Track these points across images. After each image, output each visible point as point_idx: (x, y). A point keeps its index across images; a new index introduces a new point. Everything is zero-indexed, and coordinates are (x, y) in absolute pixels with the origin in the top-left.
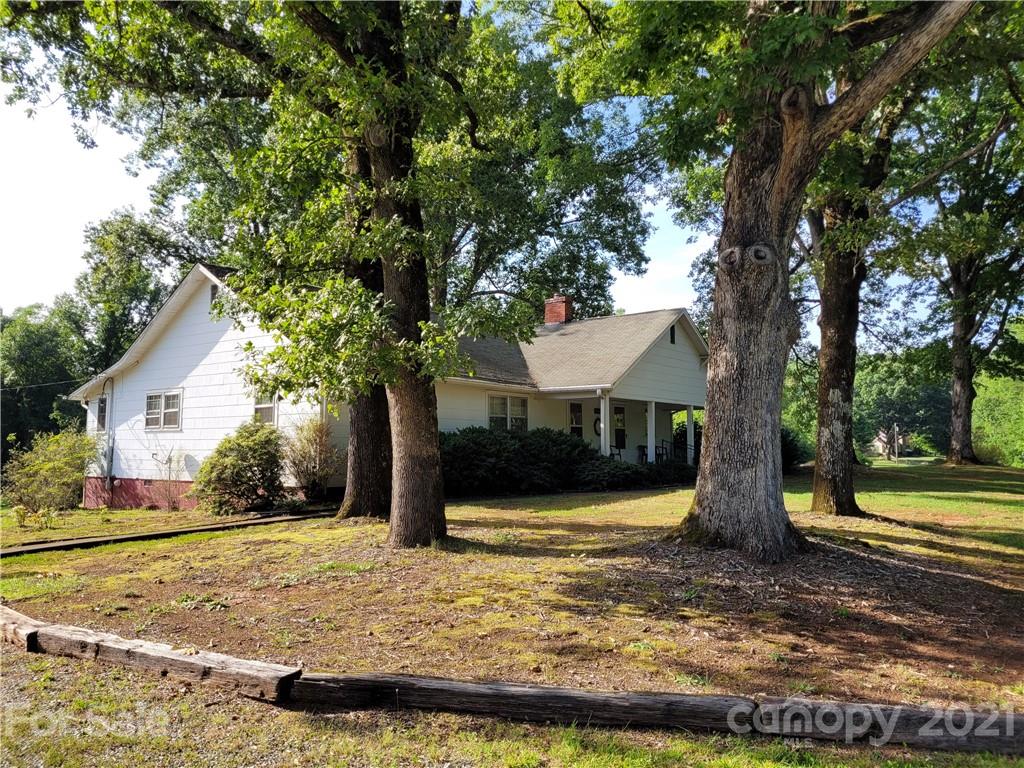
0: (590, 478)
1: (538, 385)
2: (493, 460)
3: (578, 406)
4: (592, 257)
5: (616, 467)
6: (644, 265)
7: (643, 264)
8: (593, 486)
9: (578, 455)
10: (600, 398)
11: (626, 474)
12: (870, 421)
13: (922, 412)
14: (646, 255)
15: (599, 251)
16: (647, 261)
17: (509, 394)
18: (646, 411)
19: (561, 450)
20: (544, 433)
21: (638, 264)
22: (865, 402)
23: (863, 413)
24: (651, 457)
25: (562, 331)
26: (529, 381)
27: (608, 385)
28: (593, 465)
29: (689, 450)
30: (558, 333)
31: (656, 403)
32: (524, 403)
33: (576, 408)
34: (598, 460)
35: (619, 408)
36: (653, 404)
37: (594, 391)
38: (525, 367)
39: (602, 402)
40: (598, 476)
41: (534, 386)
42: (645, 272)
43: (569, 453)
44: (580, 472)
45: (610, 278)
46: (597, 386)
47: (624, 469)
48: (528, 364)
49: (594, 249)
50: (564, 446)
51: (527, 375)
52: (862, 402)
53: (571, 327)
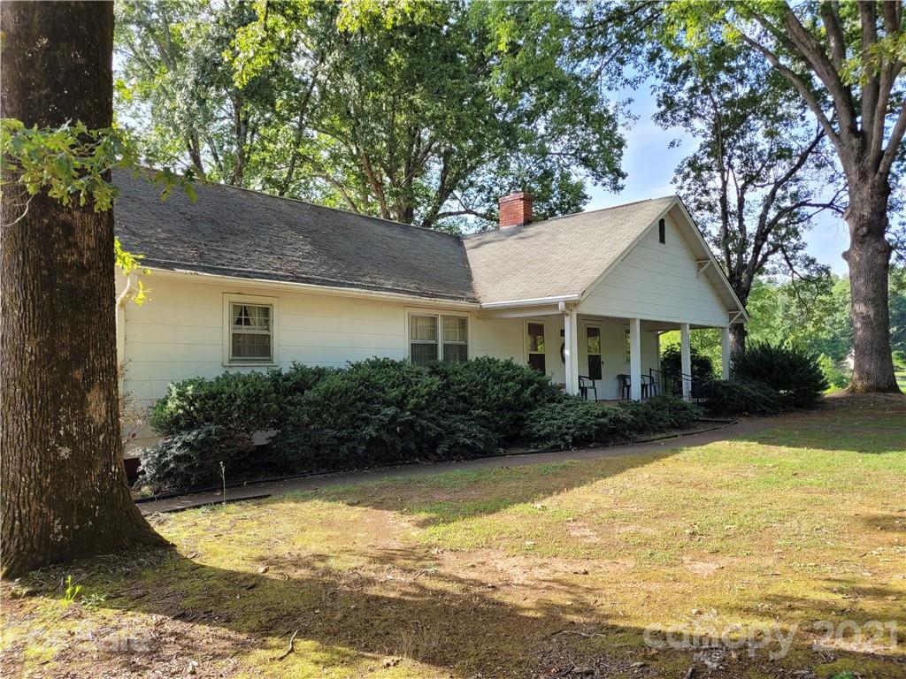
0: (547, 430)
1: (481, 300)
2: (391, 411)
3: (538, 327)
4: (565, 177)
5: (587, 413)
6: (621, 182)
7: (620, 179)
8: (552, 443)
9: (531, 395)
10: (563, 315)
11: (601, 425)
12: (843, 339)
13: (895, 329)
14: (623, 170)
15: (573, 167)
16: (624, 176)
17: (440, 313)
18: (628, 332)
19: (507, 390)
20: (485, 365)
21: (615, 180)
22: (837, 321)
23: (836, 332)
24: (636, 394)
25: (521, 235)
26: (469, 294)
27: (574, 296)
28: (553, 410)
29: (684, 382)
30: (515, 237)
31: (642, 321)
32: (463, 323)
33: (536, 330)
34: (560, 402)
35: (592, 328)
36: (638, 323)
37: (555, 306)
38: (469, 277)
39: (567, 319)
40: (560, 428)
41: (475, 301)
42: (622, 188)
43: (517, 394)
44: (532, 421)
45: (585, 197)
46: (560, 298)
47: (598, 417)
48: (473, 275)
49: (568, 166)
50: (510, 384)
51: (470, 288)
52: (834, 320)
53: (532, 229)
